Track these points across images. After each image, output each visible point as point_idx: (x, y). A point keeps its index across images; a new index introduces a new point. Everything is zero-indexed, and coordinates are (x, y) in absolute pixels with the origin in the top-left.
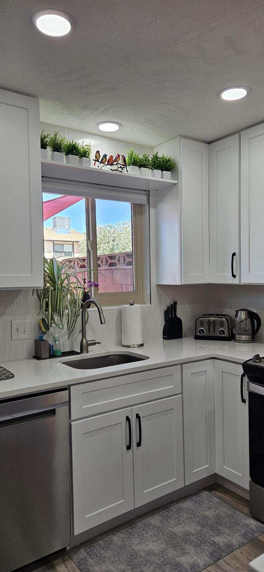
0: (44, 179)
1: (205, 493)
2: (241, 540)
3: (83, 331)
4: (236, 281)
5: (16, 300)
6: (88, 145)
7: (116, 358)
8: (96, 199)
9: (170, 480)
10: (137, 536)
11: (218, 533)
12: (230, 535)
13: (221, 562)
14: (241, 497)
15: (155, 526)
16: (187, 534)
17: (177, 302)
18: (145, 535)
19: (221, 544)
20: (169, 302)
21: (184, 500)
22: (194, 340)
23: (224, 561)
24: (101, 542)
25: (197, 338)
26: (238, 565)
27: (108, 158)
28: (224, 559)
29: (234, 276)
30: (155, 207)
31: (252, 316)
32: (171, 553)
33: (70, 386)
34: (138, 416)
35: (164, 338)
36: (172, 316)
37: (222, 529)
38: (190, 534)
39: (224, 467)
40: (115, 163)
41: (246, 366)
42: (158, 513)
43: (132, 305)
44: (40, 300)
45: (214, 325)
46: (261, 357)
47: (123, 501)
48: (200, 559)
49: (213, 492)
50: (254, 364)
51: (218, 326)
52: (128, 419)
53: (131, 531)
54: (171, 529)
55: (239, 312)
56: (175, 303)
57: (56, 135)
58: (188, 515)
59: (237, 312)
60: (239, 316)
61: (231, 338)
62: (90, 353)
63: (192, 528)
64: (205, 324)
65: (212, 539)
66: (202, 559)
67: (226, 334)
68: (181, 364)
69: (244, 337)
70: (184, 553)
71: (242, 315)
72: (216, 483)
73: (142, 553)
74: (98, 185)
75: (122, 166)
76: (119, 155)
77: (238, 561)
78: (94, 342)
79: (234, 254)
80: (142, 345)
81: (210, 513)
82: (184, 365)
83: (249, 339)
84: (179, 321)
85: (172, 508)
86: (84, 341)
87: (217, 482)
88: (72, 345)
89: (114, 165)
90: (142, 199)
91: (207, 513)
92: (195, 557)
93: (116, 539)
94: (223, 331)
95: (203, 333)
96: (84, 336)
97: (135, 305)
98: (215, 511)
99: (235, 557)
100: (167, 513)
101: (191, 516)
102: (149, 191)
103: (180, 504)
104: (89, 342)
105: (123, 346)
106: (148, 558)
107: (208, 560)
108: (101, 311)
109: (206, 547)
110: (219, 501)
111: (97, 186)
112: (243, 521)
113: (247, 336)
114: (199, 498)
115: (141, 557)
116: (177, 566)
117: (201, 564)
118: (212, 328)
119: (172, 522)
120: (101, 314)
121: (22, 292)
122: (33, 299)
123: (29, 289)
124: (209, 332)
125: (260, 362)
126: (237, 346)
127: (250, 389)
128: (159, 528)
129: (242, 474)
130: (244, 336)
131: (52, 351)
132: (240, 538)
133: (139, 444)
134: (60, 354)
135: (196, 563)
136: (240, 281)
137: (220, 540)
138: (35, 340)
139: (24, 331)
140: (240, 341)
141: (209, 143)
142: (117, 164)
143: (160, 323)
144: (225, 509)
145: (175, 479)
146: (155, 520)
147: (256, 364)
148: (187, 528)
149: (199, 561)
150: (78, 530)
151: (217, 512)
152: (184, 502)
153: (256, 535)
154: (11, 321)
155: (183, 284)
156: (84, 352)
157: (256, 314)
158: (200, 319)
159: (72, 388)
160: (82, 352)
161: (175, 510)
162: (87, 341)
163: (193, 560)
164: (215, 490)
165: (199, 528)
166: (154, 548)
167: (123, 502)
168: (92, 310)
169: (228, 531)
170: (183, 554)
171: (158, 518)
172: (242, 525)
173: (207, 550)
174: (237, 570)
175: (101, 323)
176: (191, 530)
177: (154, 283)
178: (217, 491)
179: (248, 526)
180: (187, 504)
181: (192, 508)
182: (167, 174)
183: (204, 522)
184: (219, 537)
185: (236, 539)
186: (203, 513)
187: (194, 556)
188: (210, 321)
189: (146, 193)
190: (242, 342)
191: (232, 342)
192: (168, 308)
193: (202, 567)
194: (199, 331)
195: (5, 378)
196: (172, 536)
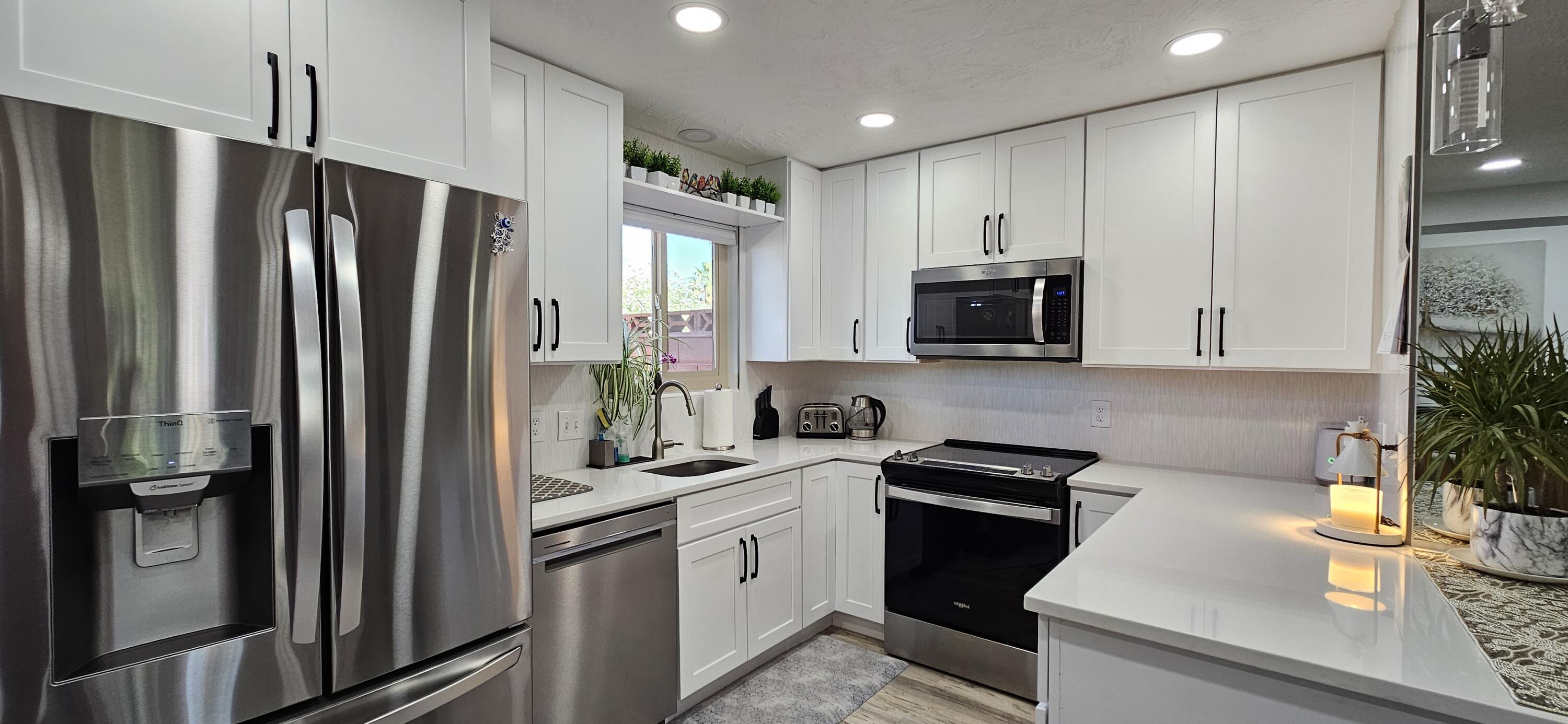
0: (628, 206)
1: (823, 638)
2: (882, 679)
3: (657, 426)
4: (858, 358)
5: (565, 381)
6: (676, 158)
7: (702, 465)
8: (667, 234)
9: (787, 621)
10: (756, 694)
11: (855, 676)
12: (869, 676)
13: (865, 705)
14: (867, 636)
15: (774, 680)
16: (817, 683)
17: (771, 386)
18: (765, 692)
19: (862, 686)
20: (762, 388)
21: (801, 648)
22: (795, 439)
23: (869, 704)
24: (709, 707)
25: (800, 436)
26: (887, 705)
27: (698, 179)
28: (868, 701)
29: (856, 351)
30: (746, 250)
31: (875, 404)
32: (805, 704)
33: (675, 498)
34: (753, 538)
35: (755, 438)
36: (765, 406)
37: (857, 671)
38: (821, 682)
39: (848, 600)
40: (706, 187)
41: (885, 465)
42: (772, 666)
43: (720, 389)
44: (599, 384)
45: (824, 417)
46: (902, 453)
47: (736, 651)
48: (842, 705)
49: (832, 635)
50: (894, 461)
51: (829, 417)
52: (742, 541)
53: (744, 689)
54: (795, 680)
55: (858, 399)
56: (769, 389)
57: (635, 143)
58: (811, 663)
59: (854, 399)
60: (857, 404)
61: (846, 434)
62: (665, 459)
63: (820, 675)
64: (812, 417)
65: (850, 683)
66: (844, 705)
67: (840, 430)
68: (801, 468)
69: (864, 433)
70: (821, 702)
71: (862, 403)
72: (831, 626)
73: (769, 710)
74: (675, 214)
75: (716, 193)
76: (712, 177)
77: (885, 701)
78: (671, 442)
79: (857, 322)
80: (733, 447)
81: (837, 657)
82: (804, 469)
83: (870, 434)
84: (775, 411)
85: (788, 658)
86: (658, 441)
87: (833, 624)
88: (638, 449)
89: (706, 190)
90: (728, 238)
91: (834, 658)
92: (836, 704)
93: (730, 700)
94: (836, 426)
95: (810, 429)
96: (658, 434)
97: (723, 390)
98: (842, 654)
99: (881, 698)
100: (784, 665)
101: (816, 663)
102: (739, 227)
103: (797, 653)
104: (665, 443)
105: (704, 448)
106: (778, 714)
107: (851, 705)
108: (689, 398)
109: (845, 693)
110: (843, 643)
111: (673, 216)
112: (879, 660)
113: (868, 431)
114: (818, 644)
115: (768, 714)
116: (817, 716)
117: (844, 710)
118: (821, 421)
119: (794, 673)
120: (689, 401)
121: (574, 369)
122: (588, 379)
123: (581, 364)
124: (817, 428)
125: (902, 459)
126: (855, 445)
127: (890, 494)
128: (779, 682)
129: (872, 605)
130: (863, 431)
131: (616, 456)
132: (881, 677)
133: (754, 575)
134: (629, 461)
135: (839, 710)
136: (864, 357)
137: (858, 682)
138: (590, 441)
139: (576, 427)
140: (858, 438)
141: (821, 169)
142: (709, 189)
143: (750, 416)
144: (854, 651)
145: (792, 620)
146: (771, 674)
147: (898, 462)
148: (815, 677)
149: (841, 707)
150: (685, 692)
151: (845, 655)
152: (801, 650)
153: (898, 672)
154: (558, 413)
155: (790, 360)
156: (658, 458)
157: (880, 401)
158: (805, 409)
159: (678, 500)
160: (654, 458)
161: (792, 660)
162: (662, 442)
163: (835, 707)
164: (833, 633)
165: (829, 675)
166: (783, 703)
167: (736, 653)
168: (671, 398)
169: (865, 672)
170: (820, 704)
171: (775, 671)
172: (880, 664)
173: (848, 695)
174: (887, 710)
175: (690, 414)
176: (820, 678)
177: (743, 360)
178: (836, 634)
179: (887, 664)
180: (806, 652)
181: (814, 655)
182: (771, 206)
183: (833, 667)
184: (856, 681)
185: (877, 679)
186: (828, 658)
187: (834, 704)
188: (819, 413)
189: (735, 229)
190: (860, 439)
191: (847, 440)
192: (760, 395)
193: (846, 713)
194: (804, 427)
195: (567, 493)
196: (799, 688)
